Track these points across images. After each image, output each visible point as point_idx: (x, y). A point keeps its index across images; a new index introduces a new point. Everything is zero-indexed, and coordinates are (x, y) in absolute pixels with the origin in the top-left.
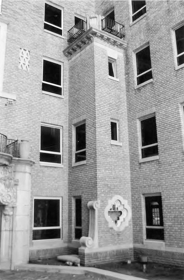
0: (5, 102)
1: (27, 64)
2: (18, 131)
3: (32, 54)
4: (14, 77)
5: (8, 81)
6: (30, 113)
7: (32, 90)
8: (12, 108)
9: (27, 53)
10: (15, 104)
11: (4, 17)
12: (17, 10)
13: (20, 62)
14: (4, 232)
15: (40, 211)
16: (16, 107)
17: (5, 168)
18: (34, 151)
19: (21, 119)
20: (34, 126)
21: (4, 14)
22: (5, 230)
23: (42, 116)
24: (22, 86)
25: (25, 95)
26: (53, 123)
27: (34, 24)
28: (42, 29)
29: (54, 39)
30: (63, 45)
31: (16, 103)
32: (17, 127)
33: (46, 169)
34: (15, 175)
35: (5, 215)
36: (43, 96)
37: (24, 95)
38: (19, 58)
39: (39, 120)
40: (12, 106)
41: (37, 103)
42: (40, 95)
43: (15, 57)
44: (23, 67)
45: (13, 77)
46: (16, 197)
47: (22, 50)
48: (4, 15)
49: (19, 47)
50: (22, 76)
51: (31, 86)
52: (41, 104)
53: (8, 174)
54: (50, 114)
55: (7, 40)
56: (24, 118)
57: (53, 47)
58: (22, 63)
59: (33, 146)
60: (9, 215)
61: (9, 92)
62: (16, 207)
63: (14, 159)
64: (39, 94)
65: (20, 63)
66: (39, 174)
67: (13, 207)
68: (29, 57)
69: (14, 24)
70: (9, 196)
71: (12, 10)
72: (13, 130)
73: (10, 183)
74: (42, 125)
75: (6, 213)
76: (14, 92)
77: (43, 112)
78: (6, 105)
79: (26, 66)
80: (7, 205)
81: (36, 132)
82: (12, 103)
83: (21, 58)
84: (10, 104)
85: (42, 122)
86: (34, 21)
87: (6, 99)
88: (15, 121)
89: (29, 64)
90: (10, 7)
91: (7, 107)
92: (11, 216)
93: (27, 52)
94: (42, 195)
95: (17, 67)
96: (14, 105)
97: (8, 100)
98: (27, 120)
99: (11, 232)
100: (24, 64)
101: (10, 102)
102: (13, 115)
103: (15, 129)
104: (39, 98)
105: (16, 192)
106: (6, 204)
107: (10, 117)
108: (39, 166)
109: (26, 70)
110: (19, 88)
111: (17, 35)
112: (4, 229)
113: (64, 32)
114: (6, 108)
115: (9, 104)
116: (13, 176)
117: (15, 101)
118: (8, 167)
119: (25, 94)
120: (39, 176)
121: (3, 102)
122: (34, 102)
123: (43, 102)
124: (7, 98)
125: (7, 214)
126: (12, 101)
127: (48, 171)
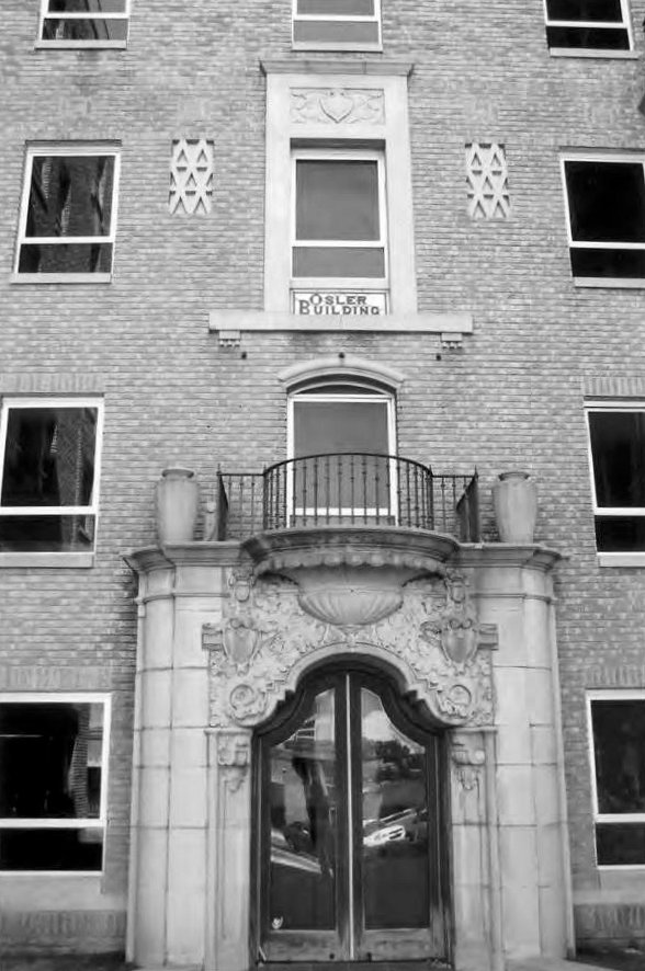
0: (435, 345)
1: (499, 191)
2: (494, 445)
3: (513, 153)
4: (456, 253)
5: (434, 270)
6: (536, 371)
7: (532, 283)
8: (463, 364)
9: (495, 156)
10: (473, 347)
11: (393, 56)
12: (434, 16)
13: (471, 192)
14: (463, 829)
15: (631, 751)
16: (478, 357)
17: (439, 587)
18: (568, 515)
19: (504, 398)
20: (558, 418)
21: (391, 46)
22: (467, 823)
23: (587, 373)
24: (488, 277)
25: (508, 308)
26: (635, 394)
27: (508, 42)
28: (540, 50)
29: (595, 72)
30: (634, 83)
31: (478, 344)
32: (490, 432)
33: (627, 578)
34: (478, 610)
35: (460, 764)
36: (579, 296)
37: (504, 308)
38: (468, 181)
39: (578, 392)
40: (459, 358)
41: (557, 327)
42: (569, 296)
43: (451, 180)
44: (486, 210)
45: (454, 251)
46: (491, 695)
47: (476, 148)
48: (392, 50)
49: (462, 140)
50: (486, 242)
51: (524, 271)
52: (577, 327)
53: (450, 610)
54: (617, 359)
55: (412, 131)
56: (514, 391)
57: (597, 102)
58: (479, 196)
59: (563, 496)
60: (470, 764)
61: (443, 311)
62: (495, 732)
63: (468, 549)
64: (561, 292)
65: (471, 196)
66: (601, 601)
67: (483, 734)
68: (504, 168)
69: (431, 67)
70: (461, 689)
71: (419, 24)
72: (474, 445)
73: (460, 643)
74: (592, 410)
75: (459, 754)
76: (462, 307)
77: (586, 359)
78: (439, 358)
79: (495, 201)
80: (460, 726)
81: (570, 439)
82: (460, 345)
83: (473, 178)
84: (454, 350)
85: (589, 398)
86: (504, 32)
87: (438, 338)
88: (481, 411)
89: (506, 193)
90: (411, 13)
91: (442, 363)
92: (479, 765)
93: (495, 148)
94: (622, 684)
95: (463, 213)
96: (468, 351)
97: (444, 337)
98: (525, 398)
99: (484, 829)
100: (490, 197)
101: (452, 345)
102: (471, 391)
103: (484, 438)
104: (564, 309)
105: (491, 676)
106: (456, 721)
107: (460, 397)
108: (596, 571)
109: (500, 215)
110: (481, 289)
111: (446, 103)
112: (461, 820)
113: (634, 34)
114: (439, 371)
115: (447, 350)
116: (471, 614)
117: (473, 338)
118: (449, 582)
119: (506, 304)
120: (601, 609)
121: (426, 350)
122: (547, 327)
123: (582, 321)
124: (440, 333)
125: (465, 760)
126: (459, 338)
127: (634, 584)
